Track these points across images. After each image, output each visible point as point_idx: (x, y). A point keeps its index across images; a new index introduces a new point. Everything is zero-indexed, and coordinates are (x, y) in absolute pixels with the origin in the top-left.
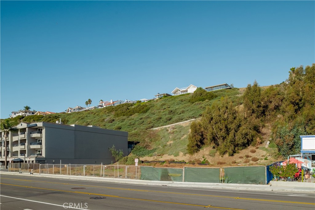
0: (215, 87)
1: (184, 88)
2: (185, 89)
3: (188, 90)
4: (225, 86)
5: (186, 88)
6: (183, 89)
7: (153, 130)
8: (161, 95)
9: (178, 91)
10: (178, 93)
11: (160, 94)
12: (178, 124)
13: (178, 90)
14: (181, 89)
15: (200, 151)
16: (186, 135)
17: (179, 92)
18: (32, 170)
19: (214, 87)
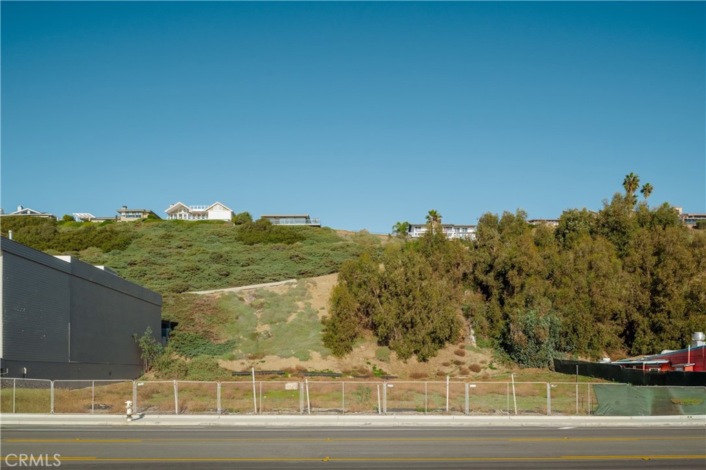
0: (285, 217)
1: (199, 208)
2: (201, 210)
3: (210, 212)
4: (304, 220)
5: (203, 208)
6: (196, 208)
7: (196, 295)
8: (135, 212)
9: (180, 211)
10: (181, 215)
11: (128, 209)
12: (262, 289)
13: (181, 208)
14: (192, 208)
15: (355, 350)
16: (294, 314)
17: (183, 212)
18: (129, 403)
19: (281, 217)
